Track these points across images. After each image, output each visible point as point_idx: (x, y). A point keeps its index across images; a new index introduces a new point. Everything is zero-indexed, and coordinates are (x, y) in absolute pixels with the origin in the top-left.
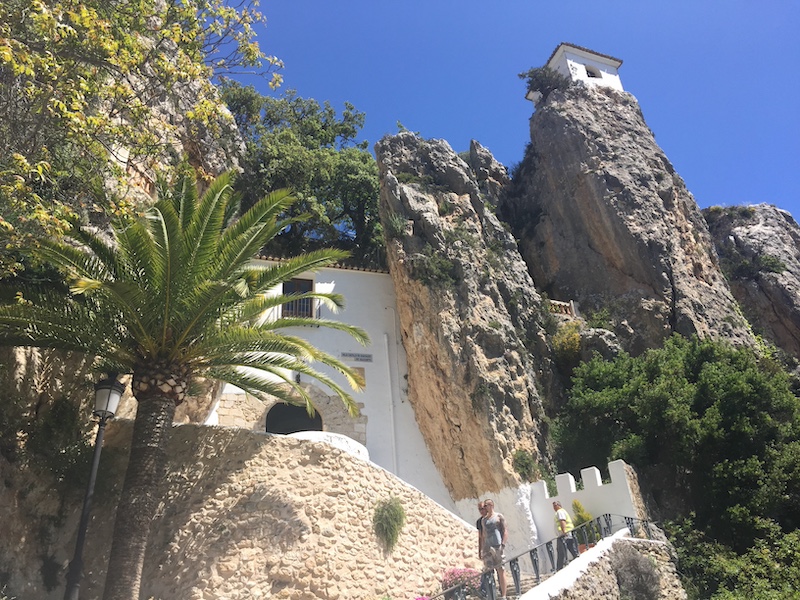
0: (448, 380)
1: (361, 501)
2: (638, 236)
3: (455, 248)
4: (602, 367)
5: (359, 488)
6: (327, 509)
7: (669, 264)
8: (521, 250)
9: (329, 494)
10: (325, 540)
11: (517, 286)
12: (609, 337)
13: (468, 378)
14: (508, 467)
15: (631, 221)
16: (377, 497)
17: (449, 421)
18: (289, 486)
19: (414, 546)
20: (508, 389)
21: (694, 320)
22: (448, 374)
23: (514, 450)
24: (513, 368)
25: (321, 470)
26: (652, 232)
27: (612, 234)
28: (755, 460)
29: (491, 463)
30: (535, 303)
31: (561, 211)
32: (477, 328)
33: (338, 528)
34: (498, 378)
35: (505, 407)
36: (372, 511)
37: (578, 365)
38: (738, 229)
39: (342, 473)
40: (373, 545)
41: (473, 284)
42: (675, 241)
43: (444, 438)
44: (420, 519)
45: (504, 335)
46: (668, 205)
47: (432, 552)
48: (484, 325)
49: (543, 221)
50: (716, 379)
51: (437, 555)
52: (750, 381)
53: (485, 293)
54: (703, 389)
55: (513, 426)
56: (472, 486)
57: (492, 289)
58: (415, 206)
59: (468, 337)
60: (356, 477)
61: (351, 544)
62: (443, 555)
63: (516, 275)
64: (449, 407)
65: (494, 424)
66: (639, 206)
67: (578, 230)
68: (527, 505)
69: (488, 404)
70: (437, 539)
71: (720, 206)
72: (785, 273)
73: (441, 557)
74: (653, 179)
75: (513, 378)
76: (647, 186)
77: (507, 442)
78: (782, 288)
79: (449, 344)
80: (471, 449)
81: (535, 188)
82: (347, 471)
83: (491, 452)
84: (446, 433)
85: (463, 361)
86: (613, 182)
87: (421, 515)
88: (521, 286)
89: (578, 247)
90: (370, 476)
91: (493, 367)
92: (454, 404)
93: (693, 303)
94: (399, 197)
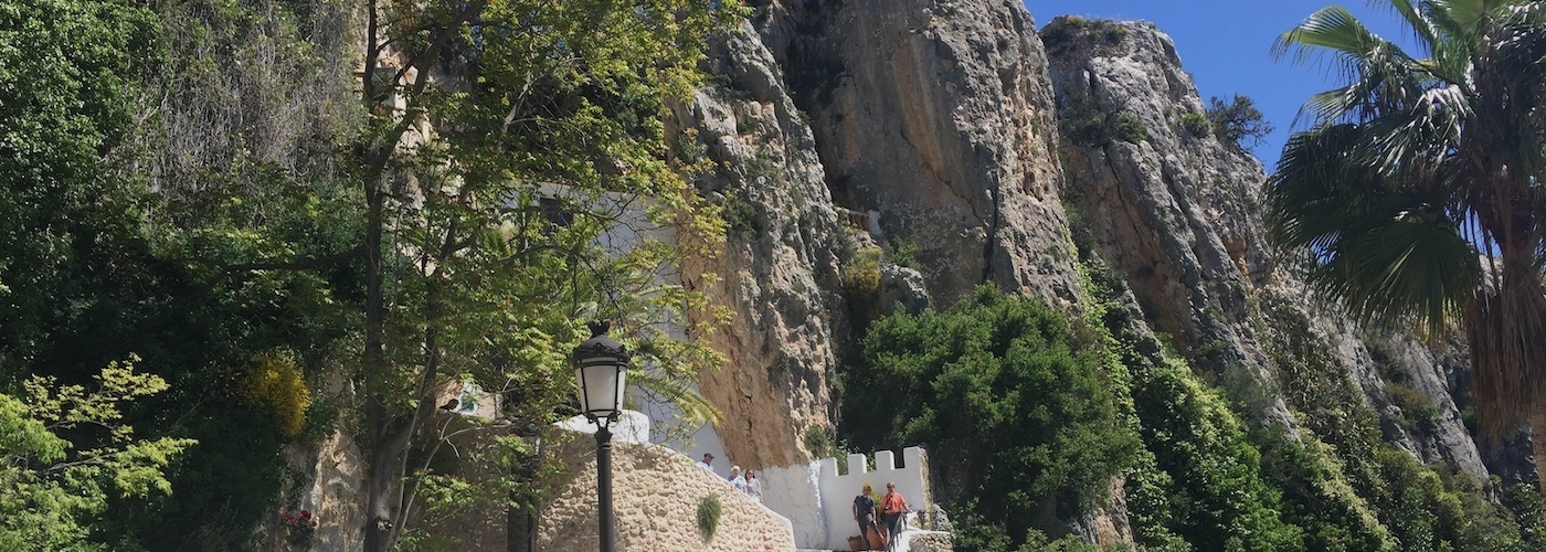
0: (743, 350)
1: (688, 499)
2: (965, 136)
3: (758, 187)
4: (904, 323)
5: (685, 487)
6: (661, 508)
7: (996, 179)
8: (820, 146)
9: (662, 495)
10: (661, 535)
11: (812, 203)
12: (916, 280)
13: (765, 350)
14: (800, 445)
15: (960, 113)
16: (699, 494)
17: (739, 391)
18: (627, 488)
19: (727, 535)
20: (807, 362)
21: (1013, 255)
22: (745, 343)
23: (807, 426)
24: (814, 338)
25: (654, 472)
26: (984, 132)
27: (933, 126)
28: (1044, 449)
29: (782, 440)
30: (831, 225)
31: (871, 77)
32: (779, 293)
33: (670, 524)
34: (799, 352)
35: (803, 381)
36: (696, 507)
37: (878, 318)
38: (1098, 60)
39: (671, 474)
40: (697, 538)
41: (777, 236)
42: (1008, 145)
43: (731, 407)
44: (732, 509)
45: (807, 300)
46: (1008, 87)
47: (740, 538)
48: (786, 287)
49: (845, 85)
50: (1023, 359)
51: (744, 541)
52: (1055, 367)
53: (788, 243)
54: (1007, 368)
55: (808, 401)
56: (757, 457)
57: (796, 238)
58: (711, 122)
59: (769, 303)
60: (683, 478)
61: (681, 537)
62: (748, 540)
63: (812, 189)
64: (741, 377)
65: (791, 401)
66: (971, 93)
67: (890, 108)
68: (816, 483)
69: (787, 381)
70: (744, 526)
71: (1080, 17)
72: (1144, 143)
73: (747, 542)
74: (995, 49)
75: (813, 348)
76: (987, 61)
77: (801, 418)
78: (1134, 166)
79: (749, 311)
80: (762, 422)
81: (838, 31)
82: (675, 472)
83: (785, 429)
84: (735, 404)
85: (762, 329)
86: (943, 51)
87: (732, 506)
88: (816, 204)
89: (887, 134)
90: (692, 474)
91: (793, 338)
92: (746, 375)
93: (1015, 233)
94: (692, 114)
